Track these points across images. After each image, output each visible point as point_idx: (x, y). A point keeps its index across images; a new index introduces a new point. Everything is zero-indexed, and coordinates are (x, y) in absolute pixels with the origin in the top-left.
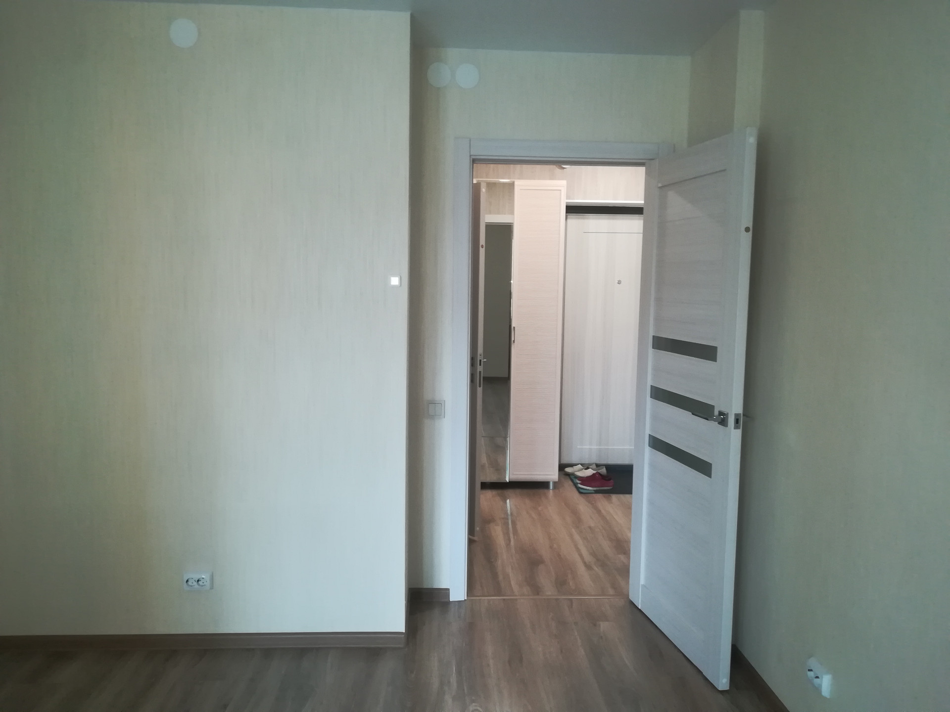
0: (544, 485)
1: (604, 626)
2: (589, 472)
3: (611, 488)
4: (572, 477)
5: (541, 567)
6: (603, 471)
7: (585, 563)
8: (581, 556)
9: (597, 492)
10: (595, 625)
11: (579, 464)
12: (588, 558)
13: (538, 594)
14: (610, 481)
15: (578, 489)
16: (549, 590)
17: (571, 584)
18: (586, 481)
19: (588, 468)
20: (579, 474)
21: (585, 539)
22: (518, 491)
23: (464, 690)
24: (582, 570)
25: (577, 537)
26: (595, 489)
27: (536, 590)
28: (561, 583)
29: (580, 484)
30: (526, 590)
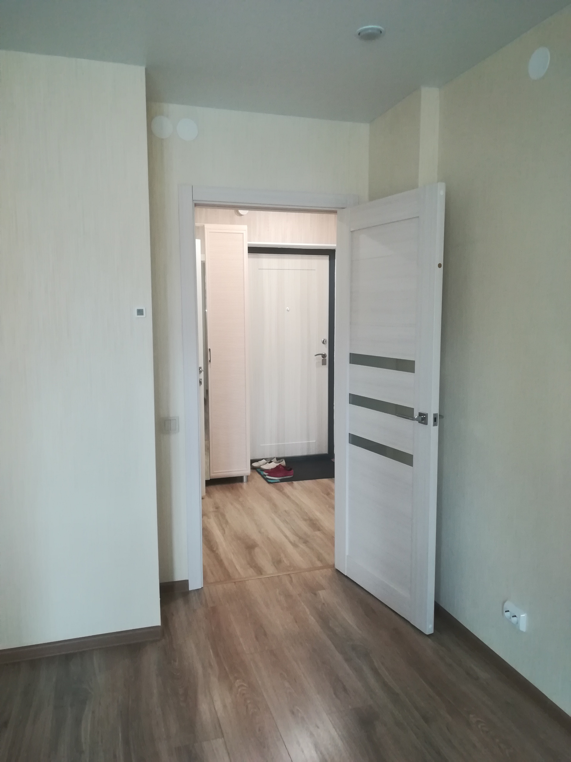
0: (239, 479)
1: (322, 594)
2: (273, 465)
3: (292, 476)
4: (259, 470)
5: (257, 550)
6: (283, 463)
7: (291, 542)
8: (286, 537)
9: (282, 481)
10: (315, 594)
11: (263, 459)
12: (292, 538)
13: (261, 574)
14: (291, 471)
15: (266, 479)
16: (269, 569)
17: (285, 561)
18: (272, 472)
19: (271, 462)
20: (265, 467)
21: (285, 521)
22: (218, 487)
23: (225, 669)
24: (290, 549)
25: (277, 520)
26: (280, 478)
27: (259, 571)
28: (277, 562)
29: (268, 475)
30: (251, 572)
